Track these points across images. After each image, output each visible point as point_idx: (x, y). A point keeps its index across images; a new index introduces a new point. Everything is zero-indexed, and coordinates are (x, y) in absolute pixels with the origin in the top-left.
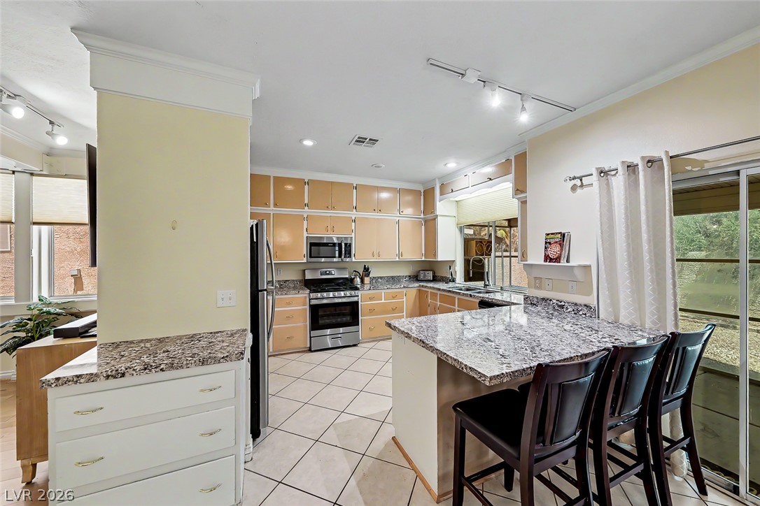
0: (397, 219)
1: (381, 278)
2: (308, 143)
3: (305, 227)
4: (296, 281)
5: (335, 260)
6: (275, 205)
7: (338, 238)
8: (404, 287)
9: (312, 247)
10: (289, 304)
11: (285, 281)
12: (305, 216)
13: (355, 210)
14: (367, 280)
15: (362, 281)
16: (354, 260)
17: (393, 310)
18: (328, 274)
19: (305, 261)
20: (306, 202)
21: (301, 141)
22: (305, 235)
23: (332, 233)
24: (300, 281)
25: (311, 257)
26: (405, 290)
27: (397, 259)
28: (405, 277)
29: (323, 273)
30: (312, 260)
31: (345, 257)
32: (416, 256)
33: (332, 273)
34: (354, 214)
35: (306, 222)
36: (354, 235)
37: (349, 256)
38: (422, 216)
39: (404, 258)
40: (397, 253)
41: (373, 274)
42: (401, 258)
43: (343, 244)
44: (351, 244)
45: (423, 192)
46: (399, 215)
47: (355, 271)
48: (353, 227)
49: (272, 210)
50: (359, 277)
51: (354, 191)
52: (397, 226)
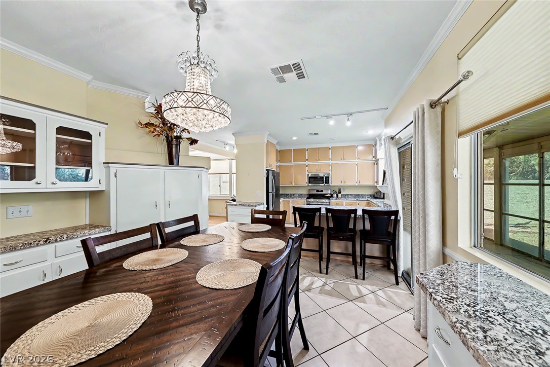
0: (357, 163)
2: (294, 138)
3: (307, 170)
4: (306, 194)
5: (323, 185)
6: (294, 161)
8: (357, 200)
9: (311, 179)
11: (301, 194)
12: (307, 165)
13: (330, 160)
14: (340, 196)
15: (337, 196)
16: (331, 185)
18: (320, 192)
19: (307, 185)
20: (307, 158)
21: (292, 138)
22: (307, 174)
23: (319, 172)
24: (308, 195)
25: (309, 183)
26: (358, 202)
27: (357, 185)
28: (367, 195)
29: (318, 191)
30: (310, 185)
31: (326, 183)
32: (370, 183)
33: (322, 191)
34: (330, 162)
35: (307, 168)
36: (330, 172)
37: (328, 183)
38: (374, 159)
39: (362, 184)
40: (357, 181)
41: (343, 192)
42: (359, 183)
43: (325, 177)
44: (328, 177)
45: (375, 145)
46: (357, 160)
47: (334, 191)
48: (330, 169)
49: (293, 163)
50: (336, 194)
51: (330, 151)
52: (357, 166)
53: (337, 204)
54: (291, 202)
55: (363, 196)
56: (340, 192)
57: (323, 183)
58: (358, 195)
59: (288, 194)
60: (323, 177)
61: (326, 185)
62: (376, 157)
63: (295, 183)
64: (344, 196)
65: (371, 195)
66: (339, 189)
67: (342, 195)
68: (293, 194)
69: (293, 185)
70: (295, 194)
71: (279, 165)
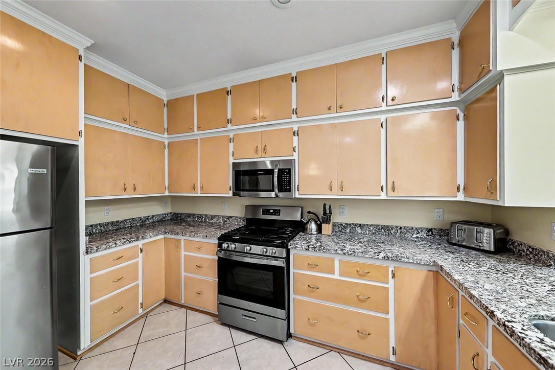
0: (384, 118)
1: (362, 226)
3: (231, 150)
4: (240, 218)
5: (273, 194)
6: (199, 128)
7: (272, 162)
9: (239, 177)
10: (198, 250)
11: (229, 218)
12: (231, 136)
13: (295, 116)
14: (327, 228)
15: (319, 230)
16: (297, 196)
17: (362, 301)
18: (272, 214)
19: (231, 194)
20: (229, 117)
22: (232, 160)
23: (264, 155)
24: (243, 219)
25: (237, 189)
26: (391, 266)
27: (383, 196)
28: (418, 230)
29: (267, 212)
31: (280, 190)
33: (277, 212)
34: (295, 122)
35: (231, 145)
36: (295, 156)
37: (290, 190)
38: (455, 97)
39: (400, 194)
40: (383, 183)
41: (337, 218)
42: (391, 193)
43: (276, 171)
44: (290, 170)
45: (456, 41)
46: (384, 108)
47: (309, 212)
48: (295, 144)
49: (198, 135)
50: (316, 222)
51: (294, 85)
52: (383, 131)
53: (312, 266)
54: (182, 242)
56: (327, 220)
57: (273, 190)
58: (387, 229)
60: (271, 172)
61: (281, 195)
63: (202, 188)
64: (341, 229)
65: (430, 230)
66: (325, 208)
67: (334, 225)
68: (213, 217)
69: (199, 195)
70: (215, 216)
71: (169, 143)
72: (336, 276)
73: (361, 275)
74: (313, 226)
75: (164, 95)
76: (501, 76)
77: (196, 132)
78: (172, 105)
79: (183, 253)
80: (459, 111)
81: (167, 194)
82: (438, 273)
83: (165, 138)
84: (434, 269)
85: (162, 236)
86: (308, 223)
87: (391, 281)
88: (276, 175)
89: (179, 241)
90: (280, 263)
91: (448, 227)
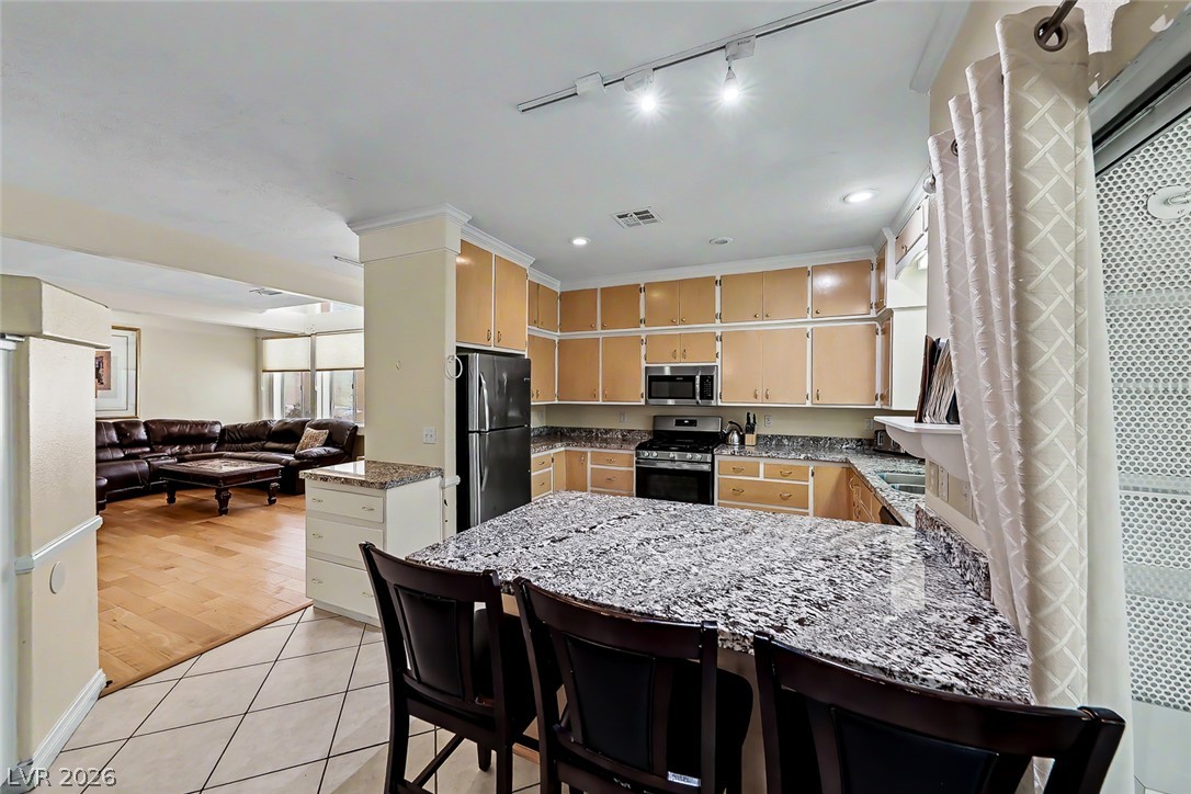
0: (809, 328)
1: (789, 438)
2: (580, 242)
3: (643, 353)
4: (643, 432)
5: (694, 402)
6: (603, 327)
8: (807, 459)
9: (654, 383)
10: (610, 462)
11: (630, 431)
12: (643, 338)
13: (718, 321)
14: (750, 439)
15: (742, 441)
16: (720, 404)
17: (785, 499)
18: (686, 425)
19: (643, 402)
20: (642, 316)
21: (570, 241)
22: (644, 365)
23: (683, 360)
24: (649, 433)
25: (650, 397)
26: (811, 466)
27: (808, 404)
28: (847, 442)
29: (679, 423)
30: (653, 401)
31: (703, 398)
32: (858, 399)
33: (693, 423)
34: (718, 327)
35: (643, 347)
36: (718, 363)
37: (712, 398)
38: (873, 314)
39: (825, 401)
40: (809, 391)
41: (761, 429)
42: (816, 401)
43: (698, 377)
44: (712, 377)
45: (875, 262)
46: (809, 319)
47: (731, 422)
48: (719, 350)
49: (599, 333)
50: (738, 433)
51: (718, 288)
52: (809, 340)
53: (737, 471)
54: (589, 455)
55: (831, 444)
56: (751, 429)
57: (695, 398)
58: (816, 440)
59: (590, 431)
60: (692, 378)
61: (704, 402)
62: (880, 305)
63: (605, 396)
64: (767, 442)
65: (860, 440)
66: (748, 419)
67: (758, 437)
68: (607, 431)
69: (601, 402)
70: (610, 430)
71: (560, 340)
72: (761, 478)
73: (784, 476)
74: (735, 437)
75: (557, 287)
76: (891, 312)
77: (599, 331)
78: (566, 297)
79: (589, 466)
80: (878, 326)
81: (556, 402)
82: (850, 471)
83: (556, 336)
84: (847, 465)
85: (563, 449)
86: (729, 434)
87: (811, 479)
88: (698, 381)
89: (585, 453)
90: (706, 467)
91: (871, 436)
